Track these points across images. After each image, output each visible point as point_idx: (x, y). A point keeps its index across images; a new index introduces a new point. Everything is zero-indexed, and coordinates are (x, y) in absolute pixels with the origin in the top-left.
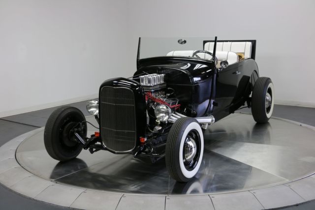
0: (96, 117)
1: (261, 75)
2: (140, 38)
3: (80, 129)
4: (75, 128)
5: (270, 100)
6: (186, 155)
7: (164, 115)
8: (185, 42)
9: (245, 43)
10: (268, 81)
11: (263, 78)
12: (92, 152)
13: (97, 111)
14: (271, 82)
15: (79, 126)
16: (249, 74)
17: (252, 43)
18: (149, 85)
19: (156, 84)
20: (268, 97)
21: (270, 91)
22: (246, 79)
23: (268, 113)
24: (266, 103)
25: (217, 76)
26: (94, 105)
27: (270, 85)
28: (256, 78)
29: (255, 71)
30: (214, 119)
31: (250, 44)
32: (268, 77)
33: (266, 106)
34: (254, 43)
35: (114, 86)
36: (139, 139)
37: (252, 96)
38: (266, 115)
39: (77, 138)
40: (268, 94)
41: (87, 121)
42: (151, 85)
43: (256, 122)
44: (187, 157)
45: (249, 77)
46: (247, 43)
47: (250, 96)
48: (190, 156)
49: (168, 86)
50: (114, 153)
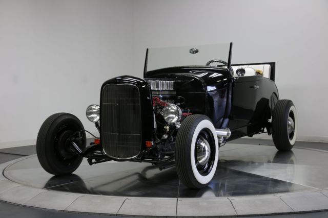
0: (96, 124)
1: (281, 98)
2: (147, 50)
3: (78, 139)
4: (72, 137)
5: (293, 126)
6: (198, 157)
7: (174, 116)
8: (197, 51)
9: (263, 65)
10: (289, 103)
11: (284, 101)
12: (91, 163)
13: (98, 118)
14: (292, 104)
15: (77, 136)
16: (268, 96)
17: (271, 66)
18: (157, 89)
19: (164, 89)
20: (290, 122)
21: (292, 115)
22: (264, 102)
23: (291, 140)
24: (289, 129)
25: (233, 85)
26: (94, 111)
27: (292, 108)
28: (276, 101)
29: (275, 93)
30: (230, 132)
31: (268, 66)
32: (289, 99)
33: (289, 132)
34: (273, 65)
35: (117, 83)
36: (145, 143)
37: (272, 121)
38: (289, 141)
39: (74, 148)
40: (290, 118)
41: (85, 129)
42: (159, 89)
43: (277, 150)
44: (200, 159)
45: (268, 100)
46: (265, 65)
47: (270, 120)
48: (204, 159)
49: (177, 95)
50: (116, 160)
